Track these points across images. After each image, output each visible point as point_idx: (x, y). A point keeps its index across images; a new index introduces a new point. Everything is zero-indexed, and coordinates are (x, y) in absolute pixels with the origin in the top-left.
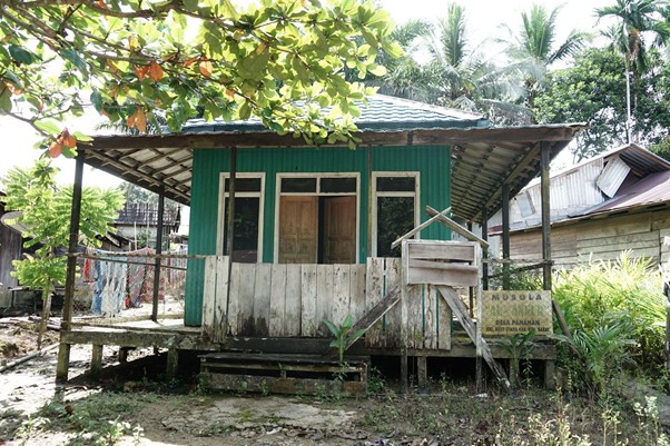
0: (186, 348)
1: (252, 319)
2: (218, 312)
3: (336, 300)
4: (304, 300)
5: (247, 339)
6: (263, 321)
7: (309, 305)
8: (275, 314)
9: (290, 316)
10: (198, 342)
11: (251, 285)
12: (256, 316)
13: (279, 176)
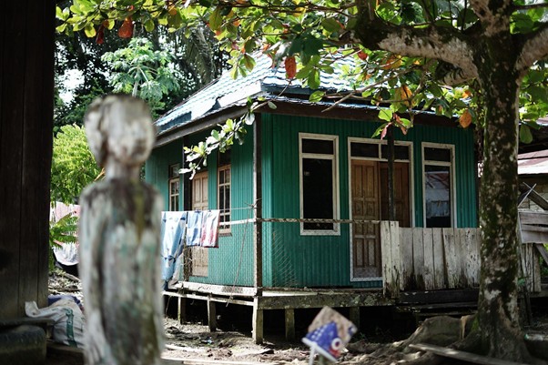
0: (369, 305)
1: (413, 275)
2: (394, 271)
3: (468, 257)
4: (447, 258)
5: (414, 294)
6: (421, 277)
7: (452, 262)
8: (428, 271)
9: (438, 272)
10: (379, 299)
11: (410, 247)
12: (416, 273)
13: (350, 140)
